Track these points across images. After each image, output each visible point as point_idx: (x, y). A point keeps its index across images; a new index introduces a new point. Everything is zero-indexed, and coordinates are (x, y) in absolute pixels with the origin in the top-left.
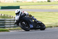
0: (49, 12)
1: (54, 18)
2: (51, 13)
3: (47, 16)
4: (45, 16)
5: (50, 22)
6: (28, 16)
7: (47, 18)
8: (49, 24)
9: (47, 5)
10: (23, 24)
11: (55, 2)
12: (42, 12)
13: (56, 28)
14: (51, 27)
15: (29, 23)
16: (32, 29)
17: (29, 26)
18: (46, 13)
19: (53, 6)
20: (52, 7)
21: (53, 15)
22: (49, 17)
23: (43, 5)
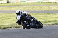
0: (8, 13)
1: (13, 19)
2: (10, 14)
3: (6, 17)
4: (4, 17)
5: (10, 23)
6: (28, 16)
7: (6, 19)
8: (9, 25)
9: (6, 6)
10: (25, 23)
11: (15, 3)
12: (1, 13)
13: (16, 28)
14: (11, 28)
15: (29, 22)
16: (32, 27)
17: (30, 25)
18: (5, 15)
19: (13, 7)
20: (11, 8)
21: (12, 16)
22: (8, 18)
23: (2, 6)
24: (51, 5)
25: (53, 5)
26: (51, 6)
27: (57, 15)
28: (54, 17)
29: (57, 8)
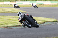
24: (6, 7)
25: (7, 7)
26: (6, 9)
27: (12, 17)
28: (9, 19)
29: (12, 10)
